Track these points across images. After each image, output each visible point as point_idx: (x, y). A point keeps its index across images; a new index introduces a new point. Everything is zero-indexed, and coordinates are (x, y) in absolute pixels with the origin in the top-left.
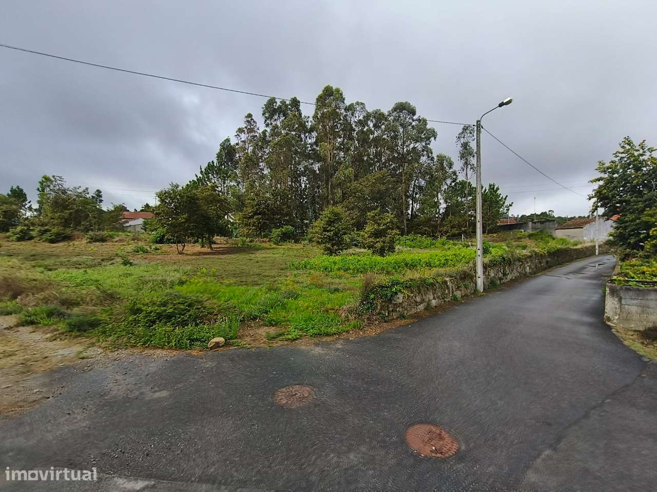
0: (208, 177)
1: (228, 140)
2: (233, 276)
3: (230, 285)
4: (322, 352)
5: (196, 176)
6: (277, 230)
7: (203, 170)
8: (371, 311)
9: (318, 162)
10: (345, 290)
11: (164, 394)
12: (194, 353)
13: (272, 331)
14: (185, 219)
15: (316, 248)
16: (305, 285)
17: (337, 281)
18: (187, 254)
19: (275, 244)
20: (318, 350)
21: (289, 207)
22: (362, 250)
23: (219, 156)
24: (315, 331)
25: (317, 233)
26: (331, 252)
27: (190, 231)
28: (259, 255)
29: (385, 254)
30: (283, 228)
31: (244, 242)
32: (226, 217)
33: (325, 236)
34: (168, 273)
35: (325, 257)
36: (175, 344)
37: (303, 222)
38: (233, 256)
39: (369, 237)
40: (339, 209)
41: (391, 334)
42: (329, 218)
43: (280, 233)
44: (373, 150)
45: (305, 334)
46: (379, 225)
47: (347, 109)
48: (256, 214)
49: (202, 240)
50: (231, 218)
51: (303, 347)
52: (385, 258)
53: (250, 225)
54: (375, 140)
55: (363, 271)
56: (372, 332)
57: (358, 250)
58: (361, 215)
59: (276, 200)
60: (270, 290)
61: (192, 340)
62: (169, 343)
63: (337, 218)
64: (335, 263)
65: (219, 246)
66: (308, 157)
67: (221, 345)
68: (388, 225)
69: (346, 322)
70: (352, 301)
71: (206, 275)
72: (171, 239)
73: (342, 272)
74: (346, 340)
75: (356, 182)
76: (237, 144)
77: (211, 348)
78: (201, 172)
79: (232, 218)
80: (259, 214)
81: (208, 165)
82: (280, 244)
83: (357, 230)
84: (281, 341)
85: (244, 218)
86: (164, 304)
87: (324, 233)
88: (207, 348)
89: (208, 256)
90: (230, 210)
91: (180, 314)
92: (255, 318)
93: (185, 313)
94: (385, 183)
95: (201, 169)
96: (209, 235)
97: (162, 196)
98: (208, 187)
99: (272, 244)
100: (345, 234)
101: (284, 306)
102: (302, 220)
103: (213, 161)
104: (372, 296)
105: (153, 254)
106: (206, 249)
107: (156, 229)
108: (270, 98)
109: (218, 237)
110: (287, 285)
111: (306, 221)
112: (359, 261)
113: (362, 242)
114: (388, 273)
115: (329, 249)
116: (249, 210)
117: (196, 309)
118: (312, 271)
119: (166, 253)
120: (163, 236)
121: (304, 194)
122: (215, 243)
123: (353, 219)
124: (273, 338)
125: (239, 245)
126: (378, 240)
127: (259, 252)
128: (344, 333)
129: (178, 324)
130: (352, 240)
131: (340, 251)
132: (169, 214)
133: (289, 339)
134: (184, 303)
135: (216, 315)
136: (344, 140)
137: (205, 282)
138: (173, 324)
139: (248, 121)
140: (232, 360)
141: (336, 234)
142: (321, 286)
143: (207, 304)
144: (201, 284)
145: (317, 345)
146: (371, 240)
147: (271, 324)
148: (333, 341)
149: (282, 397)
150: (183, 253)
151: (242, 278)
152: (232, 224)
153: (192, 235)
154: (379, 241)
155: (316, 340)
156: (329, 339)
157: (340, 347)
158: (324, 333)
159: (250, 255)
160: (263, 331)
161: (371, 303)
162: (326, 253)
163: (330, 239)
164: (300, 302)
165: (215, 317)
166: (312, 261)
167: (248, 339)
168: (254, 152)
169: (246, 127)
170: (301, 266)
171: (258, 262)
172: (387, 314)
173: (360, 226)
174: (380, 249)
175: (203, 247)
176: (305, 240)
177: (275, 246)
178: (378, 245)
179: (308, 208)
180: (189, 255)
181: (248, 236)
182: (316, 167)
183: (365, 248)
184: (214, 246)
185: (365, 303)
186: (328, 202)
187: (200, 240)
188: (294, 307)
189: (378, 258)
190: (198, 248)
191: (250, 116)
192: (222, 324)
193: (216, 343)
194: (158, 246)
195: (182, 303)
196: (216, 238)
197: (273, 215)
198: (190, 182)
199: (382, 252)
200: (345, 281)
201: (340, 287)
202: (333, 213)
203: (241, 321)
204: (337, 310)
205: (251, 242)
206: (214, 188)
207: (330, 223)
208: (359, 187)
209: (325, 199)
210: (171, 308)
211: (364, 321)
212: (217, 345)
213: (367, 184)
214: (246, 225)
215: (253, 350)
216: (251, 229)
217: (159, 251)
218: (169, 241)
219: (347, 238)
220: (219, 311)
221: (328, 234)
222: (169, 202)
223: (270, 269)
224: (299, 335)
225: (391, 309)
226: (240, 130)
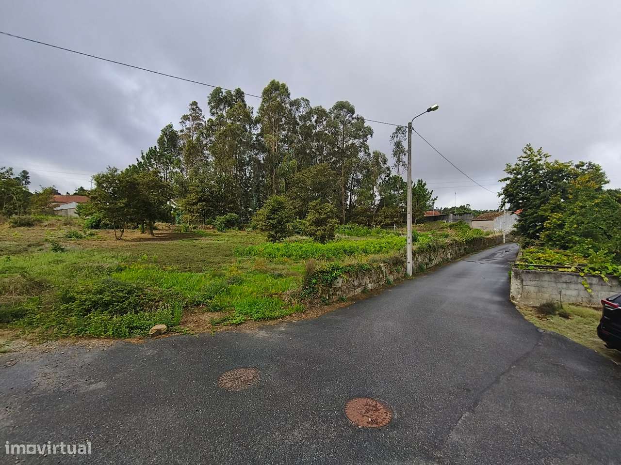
0: (150, 162)
1: (171, 126)
2: (177, 261)
3: (173, 271)
4: (267, 335)
5: (138, 160)
6: (222, 217)
7: (144, 154)
8: (313, 295)
9: (263, 152)
10: (288, 275)
11: (101, 385)
12: (134, 341)
13: (216, 316)
14: (124, 203)
15: (260, 235)
16: (249, 270)
17: (281, 266)
18: (126, 241)
19: (219, 230)
20: (262, 334)
21: (233, 195)
22: (304, 237)
23: (161, 141)
24: (260, 316)
25: (261, 220)
26: (274, 239)
27: (129, 217)
28: (203, 242)
29: (325, 241)
30: (227, 215)
31: (187, 228)
32: (168, 203)
33: (269, 224)
34: (104, 259)
35: (269, 244)
36: (113, 333)
37: (247, 210)
38: (176, 242)
39: (311, 225)
40: (282, 198)
41: (331, 316)
42: (273, 207)
43: (224, 220)
44: (315, 144)
45: (249, 318)
46: (320, 214)
47: (291, 104)
48: (200, 200)
49: (143, 226)
50: (173, 204)
51: (248, 331)
52: (326, 245)
53: (193, 212)
54: (317, 134)
55: (305, 257)
56: (313, 315)
57: (300, 237)
58: (303, 205)
59: (221, 188)
60: (214, 276)
61: (132, 328)
62: (105, 332)
63: (280, 206)
64: (278, 250)
65: (160, 232)
66: (253, 147)
67: (163, 332)
68: (328, 214)
69: (289, 306)
70: (294, 286)
71: (149, 261)
72: (108, 225)
73: (285, 259)
74: (289, 323)
75: (299, 173)
76: (182, 131)
77: (153, 336)
78: (143, 157)
79: (175, 204)
80: (203, 201)
81: (150, 150)
82: (224, 231)
83: (299, 219)
84: (225, 326)
85: (187, 204)
86: (101, 292)
87: (268, 221)
88: (148, 335)
89: (149, 242)
90: (173, 196)
91: (119, 302)
92: (198, 305)
93: (124, 301)
94: (326, 175)
95: (142, 153)
96: (150, 220)
97: (100, 180)
98: (149, 172)
99: (216, 230)
100: (288, 222)
101: (228, 292)
102: (246, 208)
103: (155, 147)
104: (314, 281)
105: (88, 240)
106: (147, 235)
107: (91, 214)
108: (215, 88)
109: (160, 223)
110: (231, 271)
111: (250, 209)
112: (301, 247)
113: (304, 230)
114: (329, 259)
115: (272, 236)
116: (192, 197)
117: (136, 296)
118: (256, 257)
119: (103, 239)
120: (100, 221)
121: (249, 183)
122: (156, 229)
123: (295, 208)
124: (218, 323)
125: (182, 231)
126: (319, 228)
127: (203, 238)
128: (287, 317)
129: (116, 312)
130: (295, 227)
131: (284, 238)
132: (106, 198)
133: (233, 324)
134: (123, 291)
135: (158, 302)
136: (288, 133)
137: (147, 268)
138: (110, 312)
139: (193, 109)
140: (175, 347)
141: (279, 222)
142: (265, 272)
143: (148, 291)
144: (141, 270)
145: (261, 328)
146: (312, 228)
147: (215, 309)
148: (277, 324)
149: (227, 381)
150: (122, 239)
151: (186, 264)
152: (175, 210)
153: (131, 220)
154: (320, 230)
155: (260, 324)
156: (273, 323)
157: (284, 330)
158: (268, 317)
159: (194, 241)
160: (207, 317)
161: (313, 288)
162: (270, 239)
163: (274, 227)
164: (246, 288)
165: (156, 304)
166: (256, 248)
167: (192, 325)
168: (198, 139)
169: (191, 115)
170: (245, 252)
171: (202, 248)
172: (327, 298)
173: (302, 215)
174: (321, 237)
175: (143, 232)
176: (249, 227)
177: (219, 233)
178: (319, 233)
179: (252, 197)
180: (128, 240)
181: (191, 222)
182: (261, 157)
183: (307, 236)
184: (155, 232)
185: (307, 287)
186: (272, 192)
187: (140, 226)
188: (238, 292)
189: (320, 245)
190: (138, 234)
191: (195, 103)
192: (164, 311)
193: (158, 330)
194: (94, 231)
195: (121, 291)
196: (158, 224)
197: (218, 202)
198: (130, 166)
199: (322, 240)
200: (289, 267)
201: (283, 272)
202: (277, 202)
203: (184, 307)
204: (281, 295)
205: (194, 228)
206: (156, 173)
207: (274, 211)
208: (302, 178)
209: (269, 187)
210: (108, 296)
211: (306, 305)
212: (159, 332)
213: (309, 175)
214: (190, 211)
215: (197, 336)
216: (194, 216)
217: (95, 237)
218: (106, 226)
219: (289, 226)
220: (161, 298)
221: (272, 221)
222: (107, 186)
223: (215, 256)
224: (243, 320)
225: (331, 293)
226: (186, 118)
